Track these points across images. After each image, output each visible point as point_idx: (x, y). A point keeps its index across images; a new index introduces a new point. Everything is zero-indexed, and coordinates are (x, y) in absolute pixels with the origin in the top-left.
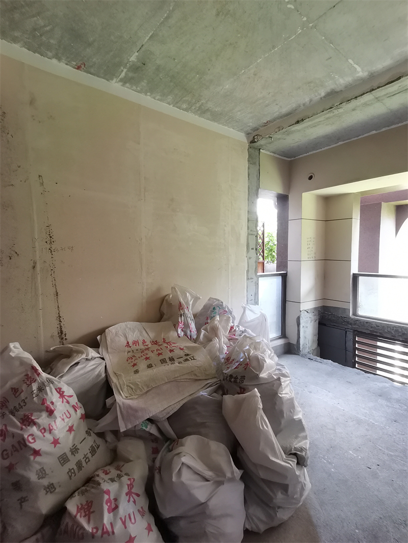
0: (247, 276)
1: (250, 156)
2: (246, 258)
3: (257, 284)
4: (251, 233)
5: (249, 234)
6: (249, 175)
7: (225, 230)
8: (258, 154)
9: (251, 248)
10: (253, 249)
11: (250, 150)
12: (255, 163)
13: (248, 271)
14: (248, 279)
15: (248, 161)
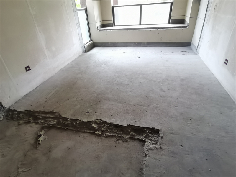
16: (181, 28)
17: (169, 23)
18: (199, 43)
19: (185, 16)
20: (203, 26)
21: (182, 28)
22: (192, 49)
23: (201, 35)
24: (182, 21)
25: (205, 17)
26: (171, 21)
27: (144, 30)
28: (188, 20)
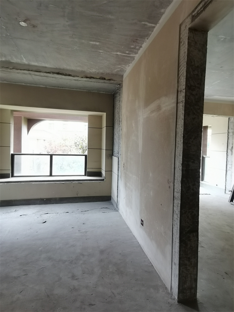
16: (98, 181)
17: (85, 175)
18: (117, 198)
19: (101, 168)
20: (118, 180)
21: (100, 181)
22: (113, 204)
23: (118, 190)
24: (99, 174)
25: (118, 172)
26: (87, 173)
27: (55, 182)
28: (104, 173)
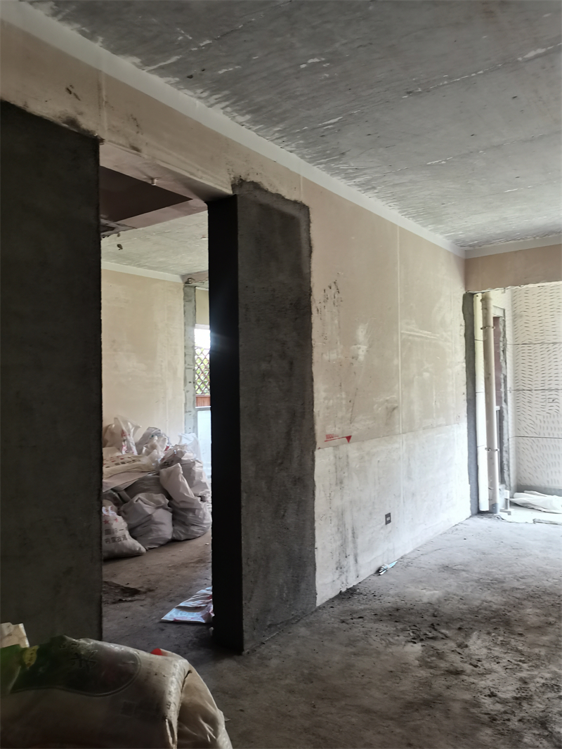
0: (185, 409)
1: (185, 294)
2: (183, 392)
3: (196, 418)
4: (189, 367)
5: (186, 368)
6: (185, 312)
7: (161, 366)
8: (193, 291)
9: (188, 381)
10: (190, 382)
11: (186, 288)
12: (190, 301)
13: (186, 404)
14: (186, 412)
15: (184, 299)
